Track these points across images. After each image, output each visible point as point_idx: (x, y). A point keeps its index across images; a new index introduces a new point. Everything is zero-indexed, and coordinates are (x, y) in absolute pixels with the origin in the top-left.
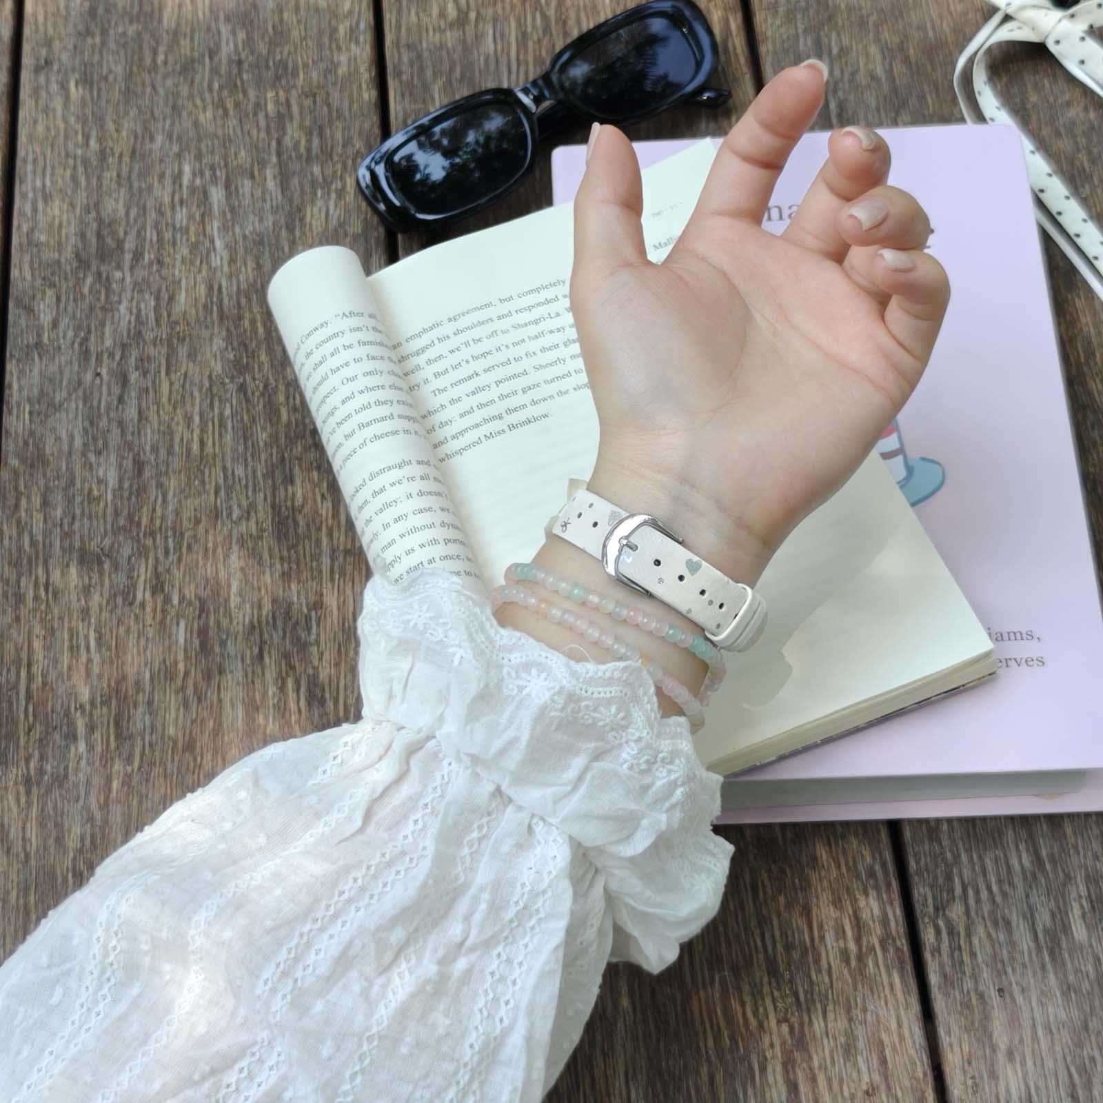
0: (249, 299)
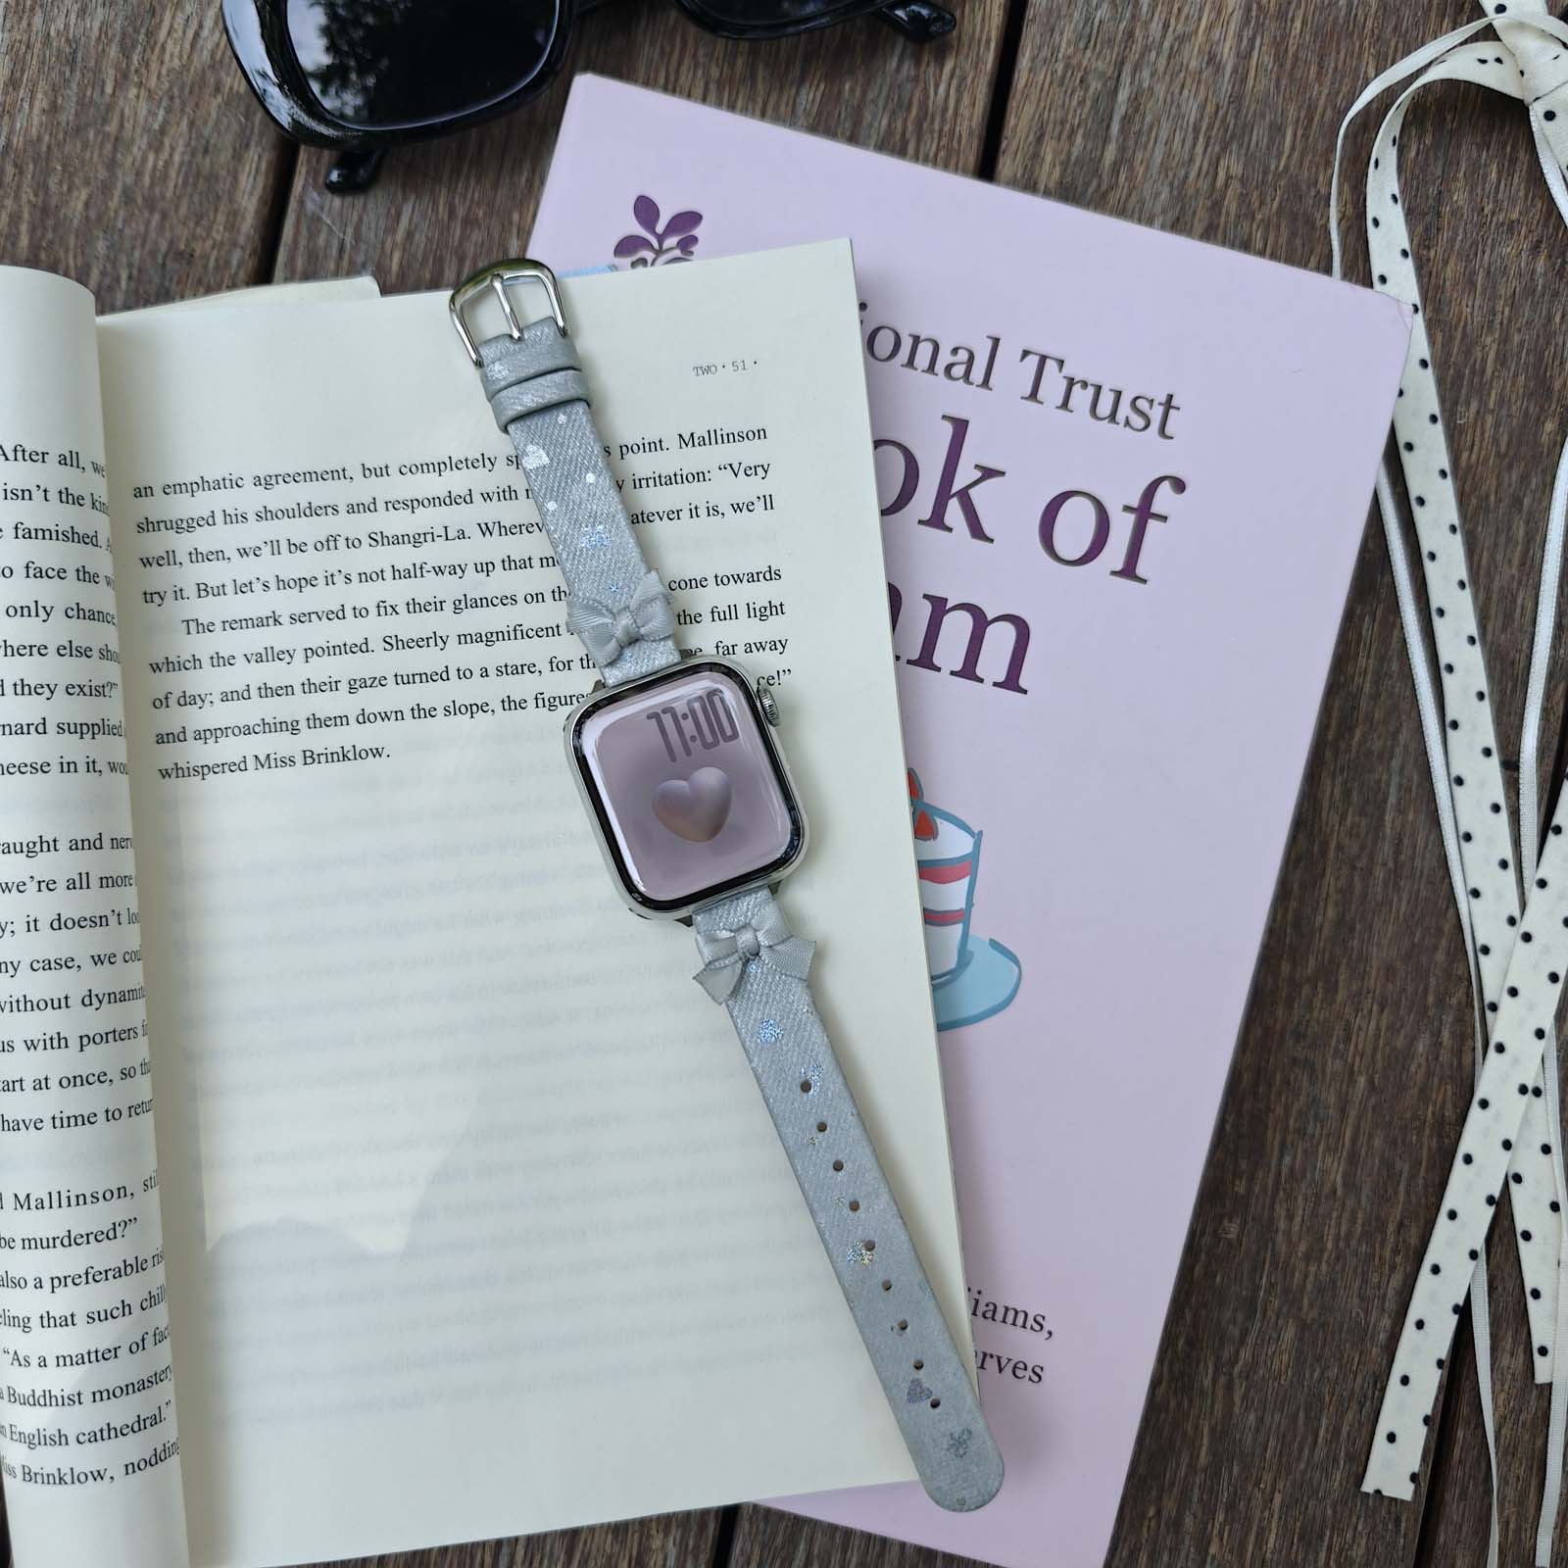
0: (20, 169)
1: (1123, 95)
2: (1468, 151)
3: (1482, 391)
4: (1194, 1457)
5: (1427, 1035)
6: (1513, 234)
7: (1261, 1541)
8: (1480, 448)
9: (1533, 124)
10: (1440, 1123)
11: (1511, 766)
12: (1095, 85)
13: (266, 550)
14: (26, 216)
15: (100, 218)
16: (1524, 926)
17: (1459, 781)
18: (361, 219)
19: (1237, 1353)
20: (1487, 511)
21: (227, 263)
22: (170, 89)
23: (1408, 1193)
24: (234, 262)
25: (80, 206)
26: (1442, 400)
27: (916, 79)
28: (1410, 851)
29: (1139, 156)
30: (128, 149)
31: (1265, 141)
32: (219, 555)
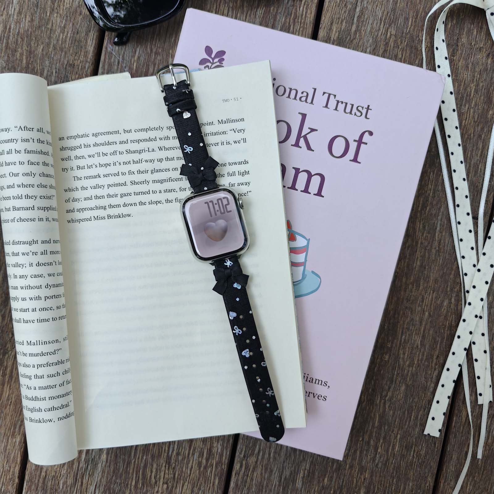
1: (358, 10)
2: (467, 25)
3: (469, 101)
4: (374, 424)
5: (447, 300)
6: (481, 51)
7: (393, 448)
8: (469, 119)
9: (487, 17)
10: (450, 326)
11: (475, 218)
12: (349, 6)
13: (96, 155)
14: (25, 54)
15: (46, 54)
16: (478, 267)
17: (459, 223)
18: (124, 53)
19: (387, 393)
20: (470, 139)
21: (85, 67)
22: (66, 14)
23: (440, 347)
24: (87, 67)
25: (41, 50)
26: (457, 105)
27: (293, 5)
28: (443, 244)
29: (363, 28)
30: (54, 33)
31: (403, 23)
32: (83, 157)
